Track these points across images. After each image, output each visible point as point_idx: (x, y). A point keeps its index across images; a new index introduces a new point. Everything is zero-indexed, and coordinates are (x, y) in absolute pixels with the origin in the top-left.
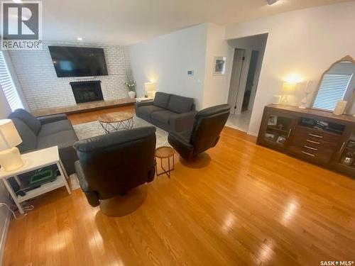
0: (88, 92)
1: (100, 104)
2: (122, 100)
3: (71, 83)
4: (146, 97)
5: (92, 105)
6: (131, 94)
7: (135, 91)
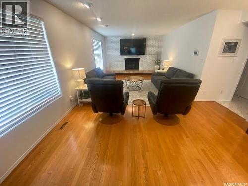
0: (132, 64)
1: (136, 72)
2: (150, 71)
3: (126, 59)
4: (163, 70)
5: (131, 72)
6: (157, 67)
7: (160, 66)
